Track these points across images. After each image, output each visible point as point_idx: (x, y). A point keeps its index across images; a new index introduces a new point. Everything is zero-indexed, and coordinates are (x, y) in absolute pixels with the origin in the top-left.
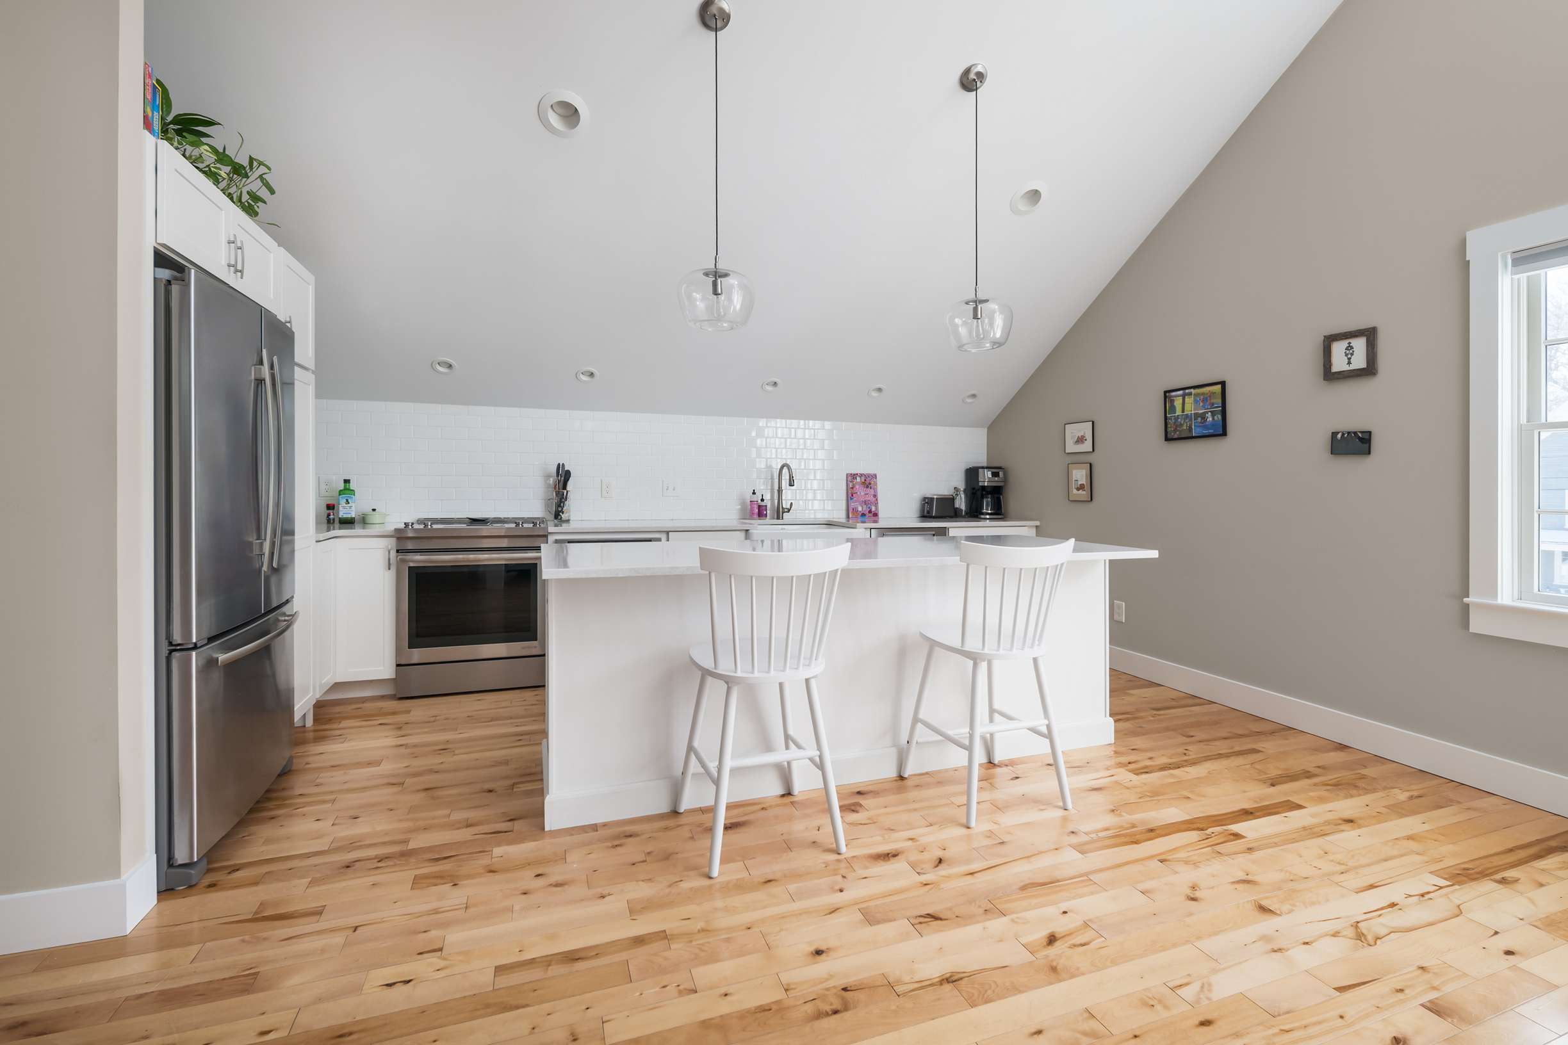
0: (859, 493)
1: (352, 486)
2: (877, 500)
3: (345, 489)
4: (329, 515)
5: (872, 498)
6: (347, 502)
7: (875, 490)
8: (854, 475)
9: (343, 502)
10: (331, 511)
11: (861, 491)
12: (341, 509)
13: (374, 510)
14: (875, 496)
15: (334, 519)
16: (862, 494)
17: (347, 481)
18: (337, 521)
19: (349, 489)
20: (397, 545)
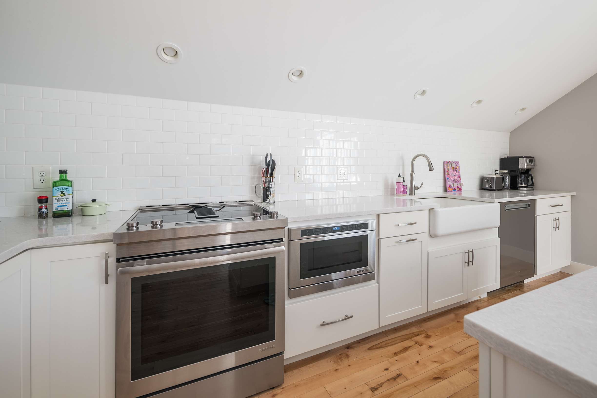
0: (451, 175)
1: (69, 177)
2: (460, 179)
3: (61, 180)
4: (41, 209)
5: (456, 178)
6: (63, 194)
7: (459, 172)
8: (448, 162)
9: (57, 194)
10: (44, 205)
11: (452, 173)
12: (55, 201)
13: (94, 201)
14: (459, 176)
15: (47, 213)
16: (453, 175)
17: (62, 172)
18: (50, 214)
19: (66, 180)
20: (118, 251)
